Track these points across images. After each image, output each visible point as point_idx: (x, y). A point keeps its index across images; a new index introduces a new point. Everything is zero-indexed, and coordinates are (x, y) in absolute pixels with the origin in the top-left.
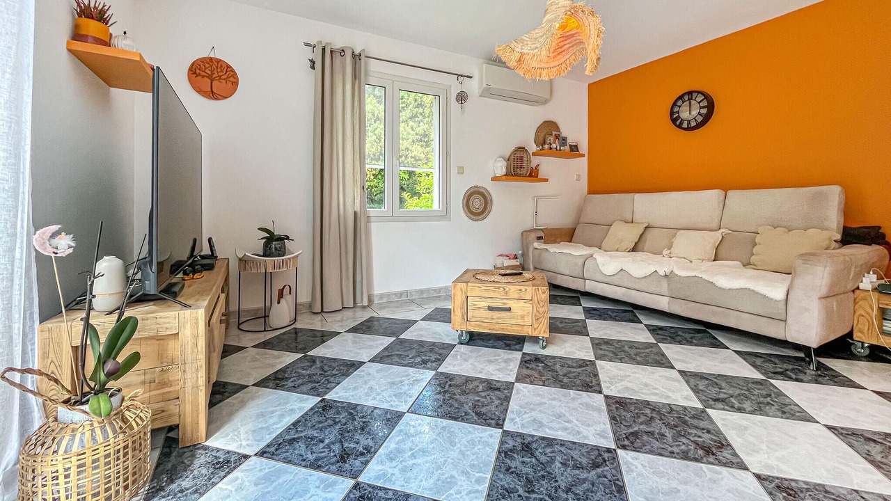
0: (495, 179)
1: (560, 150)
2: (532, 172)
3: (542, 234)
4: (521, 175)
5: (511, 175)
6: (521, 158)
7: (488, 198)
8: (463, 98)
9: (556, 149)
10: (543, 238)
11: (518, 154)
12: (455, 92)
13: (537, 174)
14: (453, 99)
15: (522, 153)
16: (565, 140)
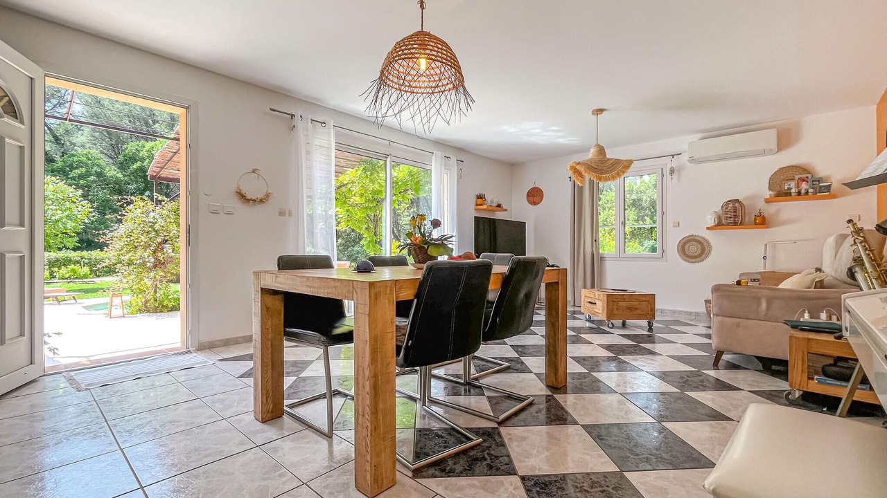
0: (708, 228)
1: (807, 193)
2: (755, 220)
3: (758, 277)
4: (735, 224)
5: (723, 225)
6: (735, 210)
7: (705, 244)
8: (672, 172)
9: (799, 193)
10: (758, 280)
11: (731, 205)
12: (669, 168)
13: (762, 221)
14: (668, 173)
15: (737, 205)
16: (819, 181)
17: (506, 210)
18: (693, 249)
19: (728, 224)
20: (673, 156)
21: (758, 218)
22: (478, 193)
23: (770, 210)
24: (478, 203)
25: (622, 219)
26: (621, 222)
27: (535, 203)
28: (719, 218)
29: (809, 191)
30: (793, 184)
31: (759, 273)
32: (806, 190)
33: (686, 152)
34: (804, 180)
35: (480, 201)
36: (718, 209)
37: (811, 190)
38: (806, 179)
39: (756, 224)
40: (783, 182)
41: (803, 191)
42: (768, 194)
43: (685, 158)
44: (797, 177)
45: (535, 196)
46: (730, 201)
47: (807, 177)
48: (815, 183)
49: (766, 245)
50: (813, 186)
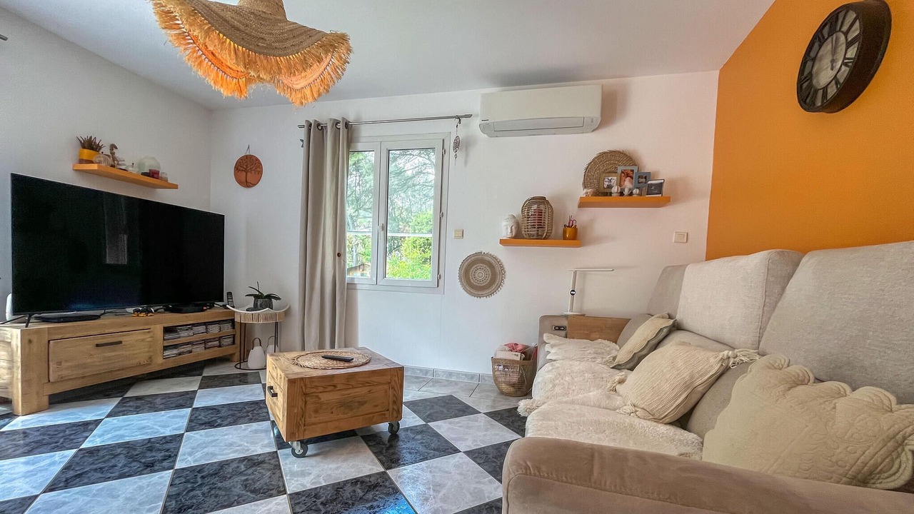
0: (503, 242)
1: (631, 194)
2: (565, 232)
3: (564, 323)
4: (539, 237)
5: (523, 238)
6: (540, 213)
7: (498, 269)
8: (457, 145)
9: (622, 194)
10: (565, 328)
11: (535, 207)
12: (452, 141)
13: (573, 235)
14: (452, 148)
15: (542, 207)
16: (646, 178)
17: (175, 187)
18: (481, 275)
19: (530, 237)
20: (459, 118)
21: (569, 229)
22: (85, 136)
23: (584, 217)
24: (85, 157)
25: (382, 221)
26: (381, 225)
27: (247, 184)
28: (518, 226)
29: (634, 191)
30: (614, 179)
31: (566, 317)
32: (630, 189)
33: (477, 116)
34: (628, 175)
35: (87, 153)
36: (517, 211)
37: (636, 191)
38: (631, 173)
39: (565, 238)
40: (604, 175)
41: (626, 192)
42: (582, 192)
43: (475, 124)
44: (620, 169)
45: (248, 170)
46: (533, 198)
47: (632, 171)
48: (641, 180)
49: (575, 273)
50: (638, 185)
